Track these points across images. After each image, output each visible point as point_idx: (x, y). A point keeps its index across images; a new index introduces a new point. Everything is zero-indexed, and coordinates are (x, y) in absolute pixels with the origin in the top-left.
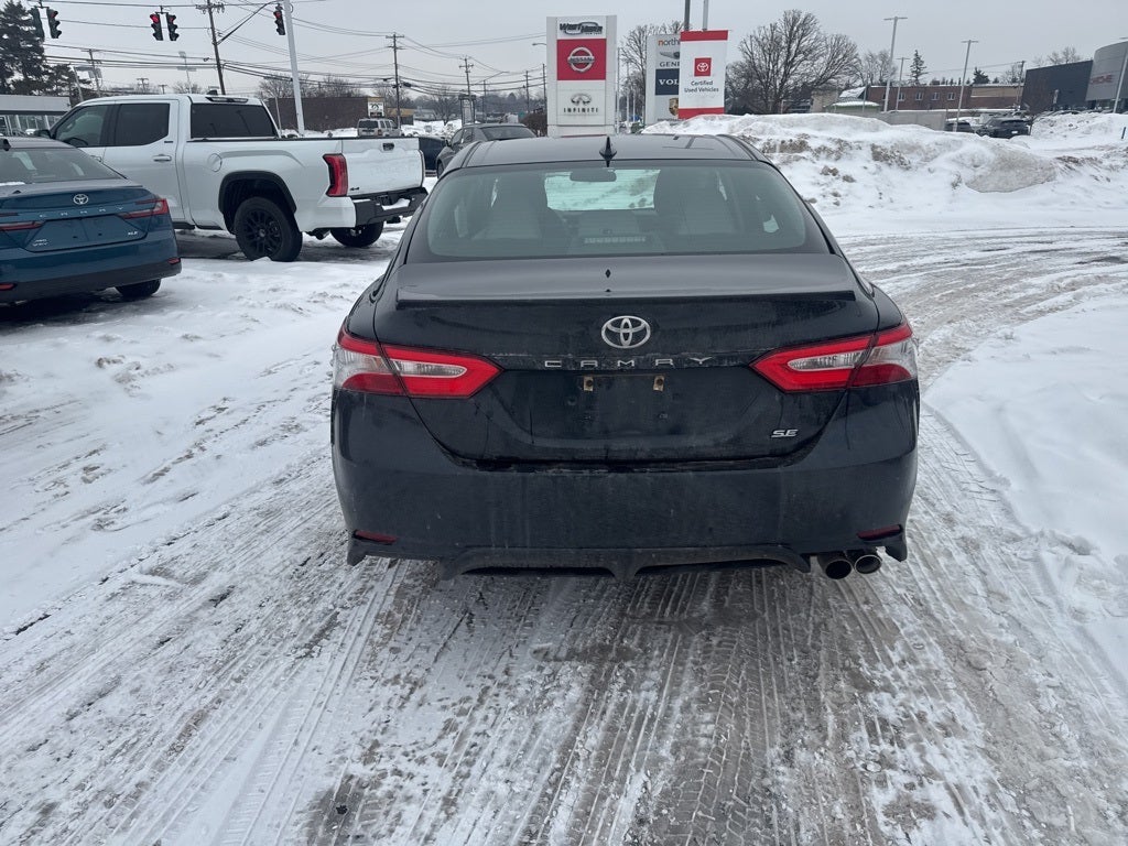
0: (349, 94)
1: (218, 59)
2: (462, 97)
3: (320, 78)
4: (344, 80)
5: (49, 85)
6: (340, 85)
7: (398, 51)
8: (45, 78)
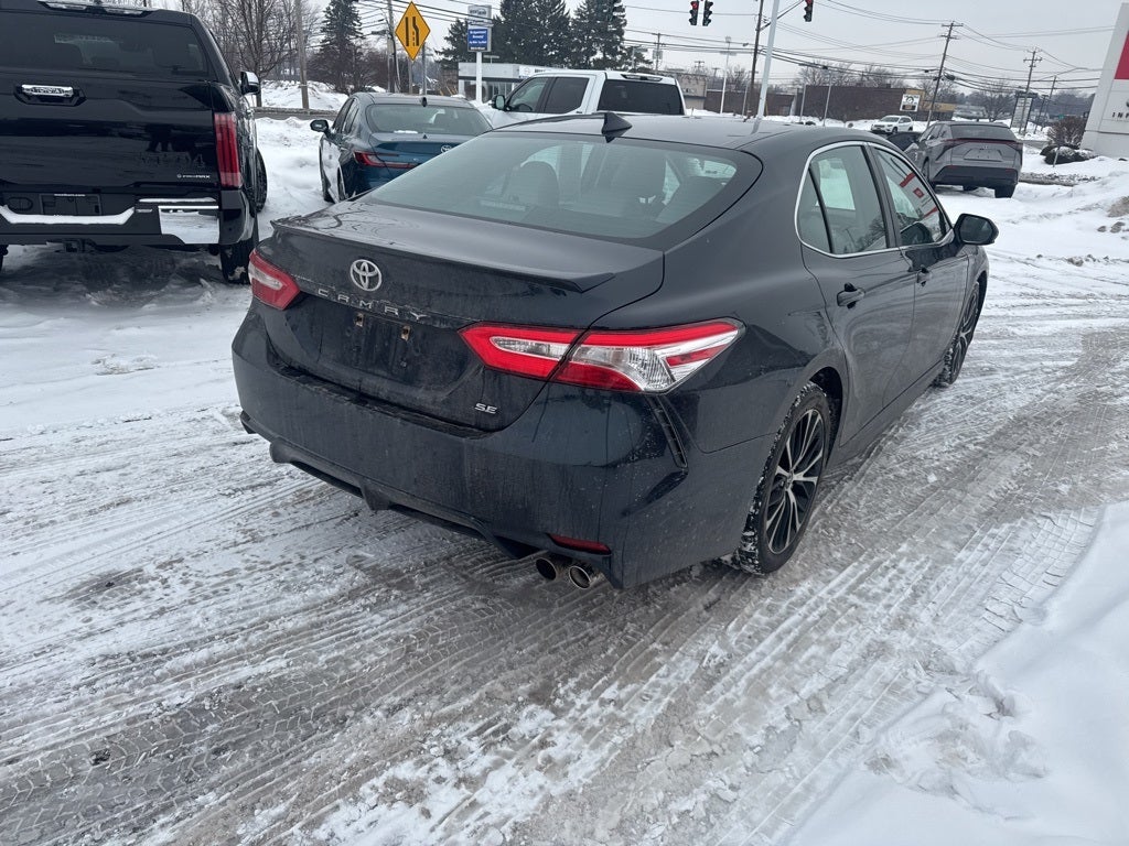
0: (889, 85)
1: (757, 45)
2: (1019, 95)
3: (861, 68)
4: (889, 70)
5: (619, 64)
6: (881, 75)
7: (951, 40)
8: (618, 57)
